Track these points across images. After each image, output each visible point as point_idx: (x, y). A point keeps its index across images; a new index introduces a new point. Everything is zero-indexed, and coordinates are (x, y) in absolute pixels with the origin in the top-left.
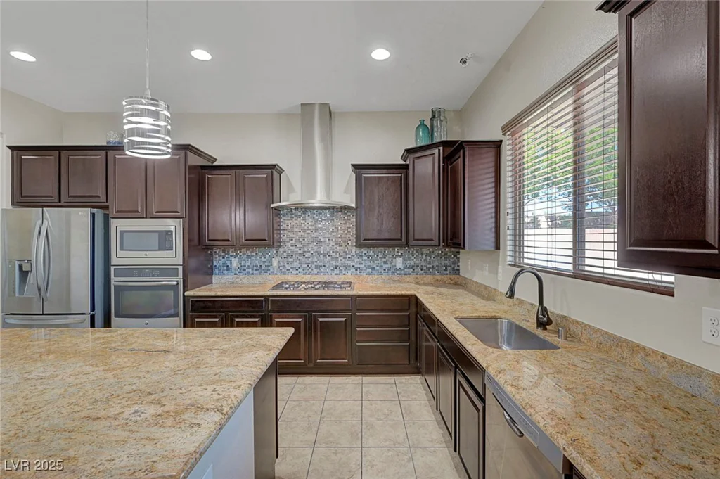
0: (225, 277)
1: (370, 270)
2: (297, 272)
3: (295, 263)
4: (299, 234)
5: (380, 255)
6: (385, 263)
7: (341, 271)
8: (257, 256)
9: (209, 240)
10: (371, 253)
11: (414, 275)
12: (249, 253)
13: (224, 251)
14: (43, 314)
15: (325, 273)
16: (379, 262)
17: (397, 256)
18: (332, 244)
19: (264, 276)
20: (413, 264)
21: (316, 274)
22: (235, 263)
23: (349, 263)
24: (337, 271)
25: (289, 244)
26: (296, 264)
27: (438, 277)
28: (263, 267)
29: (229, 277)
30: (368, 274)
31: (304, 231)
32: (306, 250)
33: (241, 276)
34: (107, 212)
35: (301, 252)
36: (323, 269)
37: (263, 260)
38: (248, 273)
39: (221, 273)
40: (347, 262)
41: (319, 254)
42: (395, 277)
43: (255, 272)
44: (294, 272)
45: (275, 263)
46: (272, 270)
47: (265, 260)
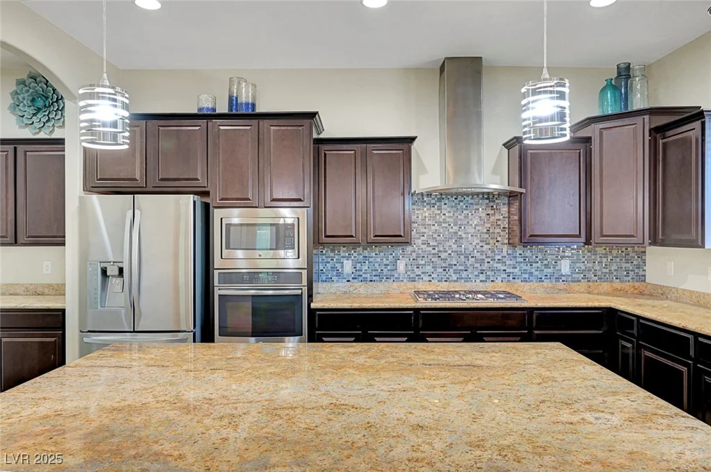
0: (335, 285)
1: (527, 276)
2: (430, 278)
3: (428, 267)
4: (433, 228)
5: (540, 257)
6: (547, 266)
7: (488, 277)
8: (379, 257)
9: (327, 236)
10: (528, 253)
11: (584, 284)
12: (366, 253)
13: (333, 251)
14: (134, 332)
15: (468, 280)
16: (539, 264)
17: (563, 257)
18: (476, 241)
19: (386, 283)
20: (583, 268)
21: (455, 281)
22: (348, 267)
23: (499, 266)
24: (482, 277)
25: (419, 242)
26: (429, 269)
27: (617, 284)
28: (385, 271)
29: (339, 286)
30: (525, 281)
31: (440, 224)
32: (442, 249)
33: (357, 284)
34: (206, 200)
35: (436, 251)
36: (464, 274)
37: (385, 262)
38: (365, 280)
39: (329, 280)
40: (496, 265)
41: (459, 254)
42: (560, 285)
43: (374, 278)
44: (426, 278)
45: (401, 266)
46: (396, 276)
47: (387, 262)
